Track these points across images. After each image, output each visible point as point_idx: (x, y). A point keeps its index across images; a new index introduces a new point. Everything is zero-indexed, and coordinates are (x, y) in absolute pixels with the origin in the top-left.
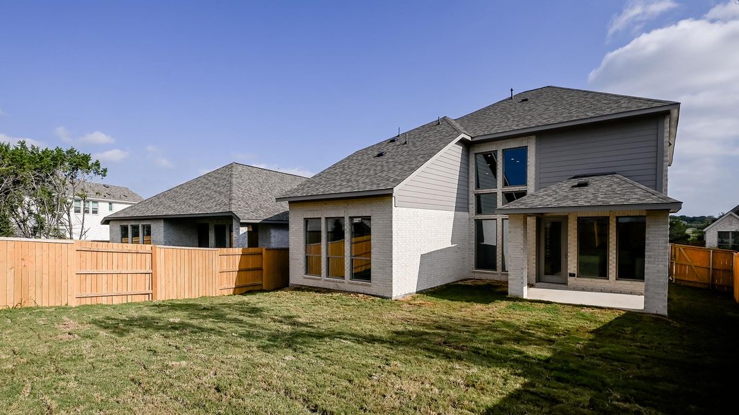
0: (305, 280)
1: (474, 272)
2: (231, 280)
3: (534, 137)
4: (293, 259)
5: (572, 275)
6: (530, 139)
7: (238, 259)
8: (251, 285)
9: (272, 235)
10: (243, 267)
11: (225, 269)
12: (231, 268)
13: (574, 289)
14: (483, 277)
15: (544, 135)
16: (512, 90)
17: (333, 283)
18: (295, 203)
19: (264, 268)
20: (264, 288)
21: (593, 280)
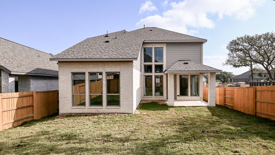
0: (72, 110)
1: (144, 97)
2: (11, 117)
3: (166, 44)
4: (62, 98)
5: (178, 96)
6: (164, 44)
7: (16, 100)
8: (26, 118)
9: (31, 83)
10: (20, 106)
11: (5, 109)
12: (11, 107)
13: (179, 101)
14: (147, 99)
15: (168, 44)
16: (144, 25)
17: (94, 110)
18: (62, 62)
19: (34, 105)
20: (35, 118)
21: (185, 97)
